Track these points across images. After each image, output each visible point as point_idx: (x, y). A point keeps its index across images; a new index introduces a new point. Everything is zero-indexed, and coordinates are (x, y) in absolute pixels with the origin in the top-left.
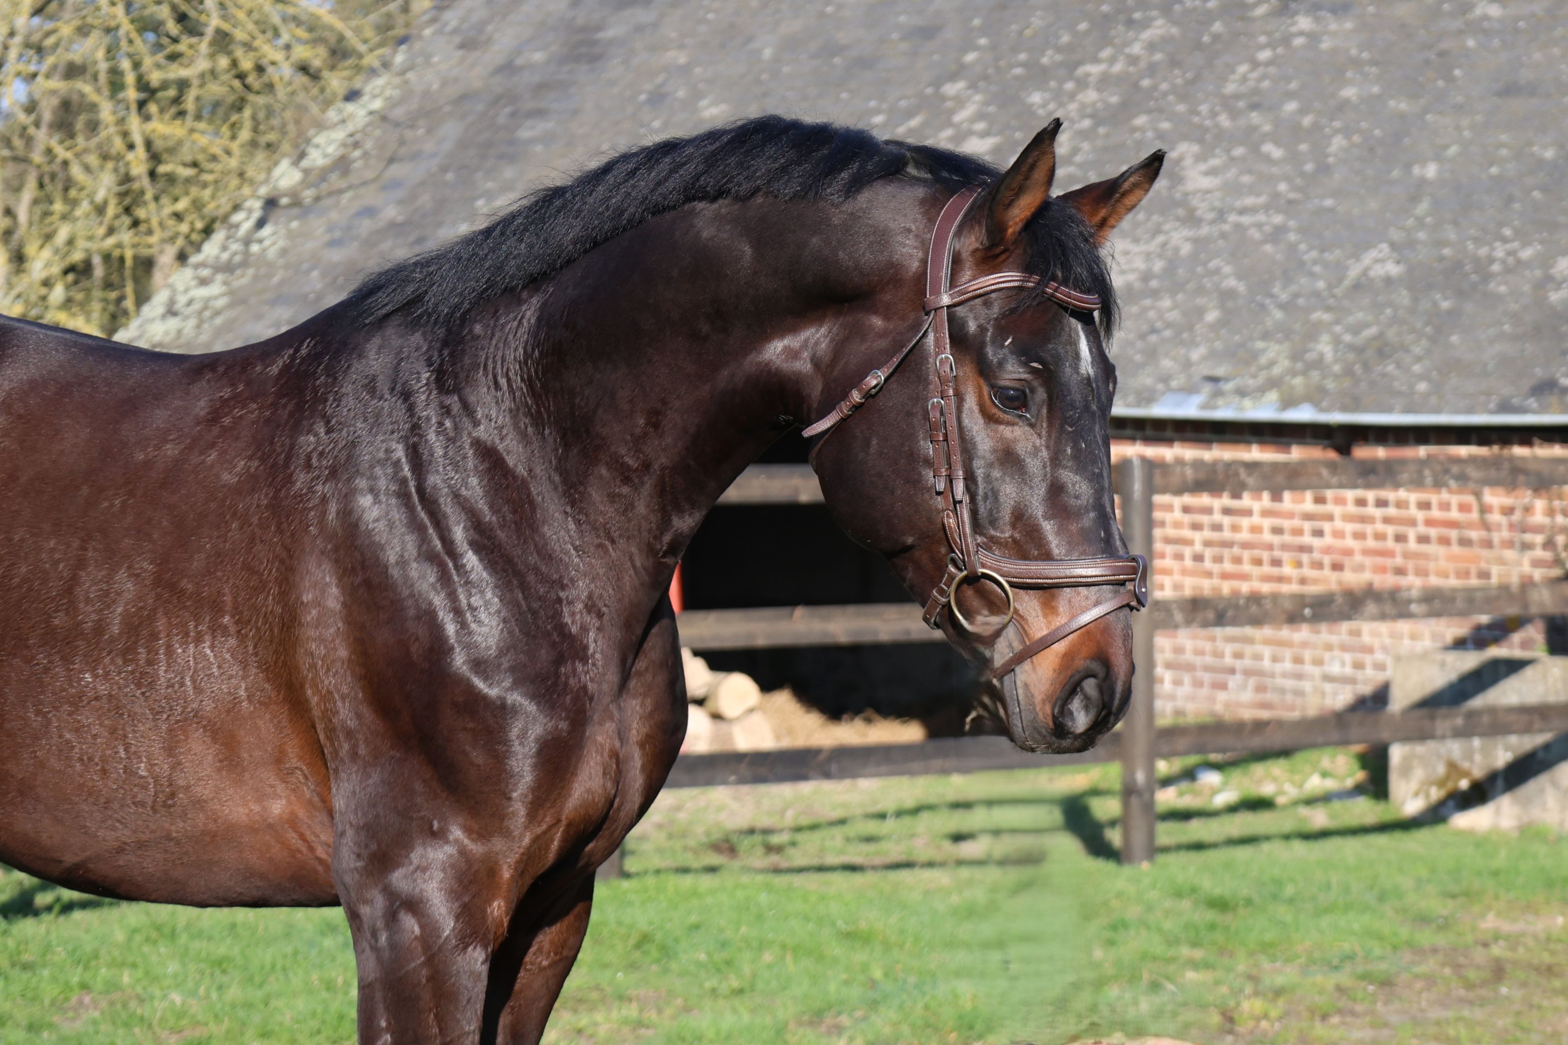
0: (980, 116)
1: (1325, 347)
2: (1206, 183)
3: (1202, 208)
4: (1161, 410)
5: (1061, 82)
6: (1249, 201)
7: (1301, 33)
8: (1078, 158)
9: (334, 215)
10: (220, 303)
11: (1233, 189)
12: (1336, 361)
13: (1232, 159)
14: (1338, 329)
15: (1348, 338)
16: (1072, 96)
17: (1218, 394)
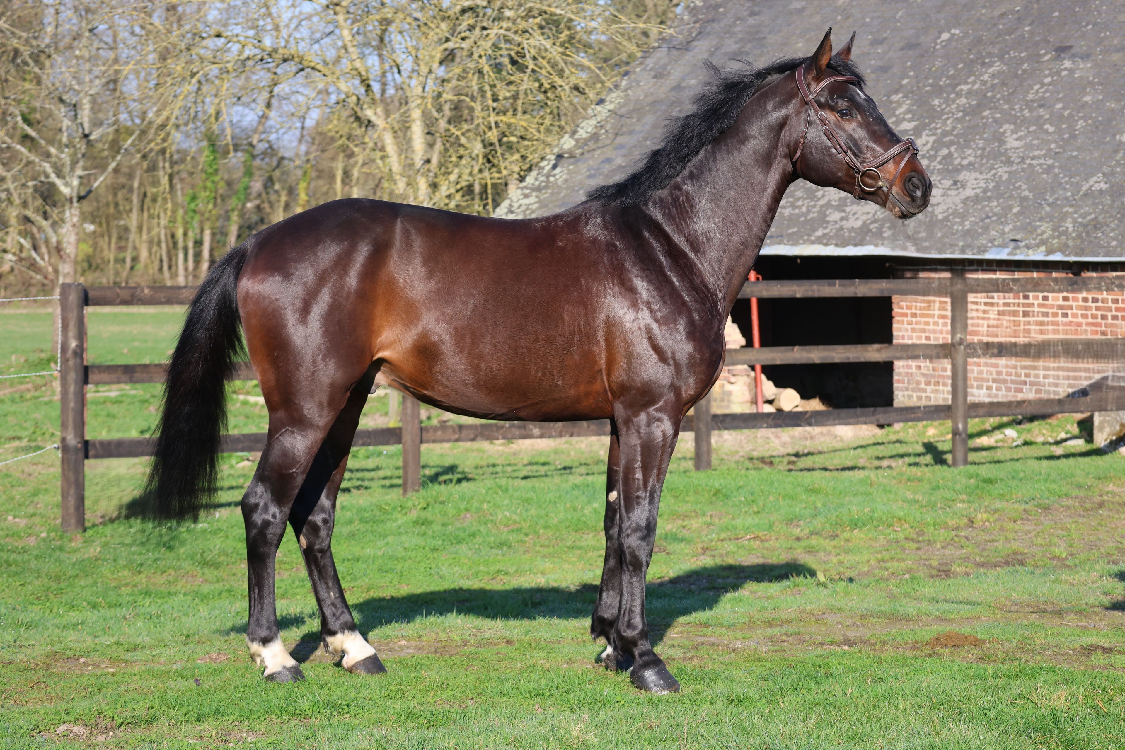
0: (909, 111)
1: (1069, 224)
2: (1016, 144)
3: (1014, 157)
4: (990, 255)
5: (948, 94)
6: (1037, 153)
7: (1066, 69)
8: (955, 132)
9: (591, 162)
10: (535, 206)
11: (1029, 147)
12: (1074, 231)
13: (1029, 132)
14: (1076, 216)
15: (1080, 220)
16: (954, 101)
17: (1017, 248)
